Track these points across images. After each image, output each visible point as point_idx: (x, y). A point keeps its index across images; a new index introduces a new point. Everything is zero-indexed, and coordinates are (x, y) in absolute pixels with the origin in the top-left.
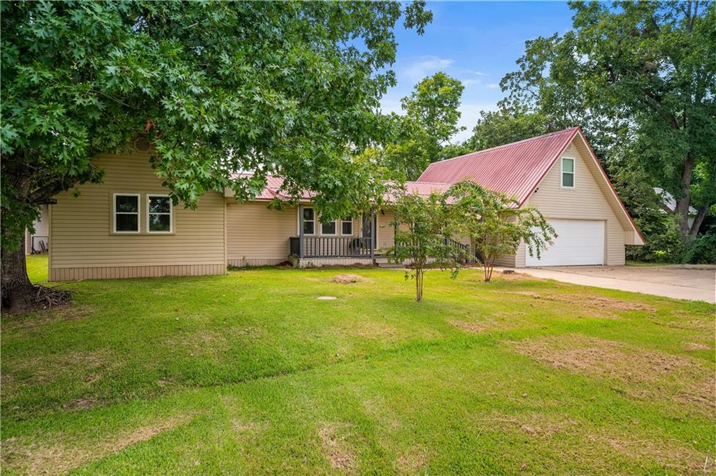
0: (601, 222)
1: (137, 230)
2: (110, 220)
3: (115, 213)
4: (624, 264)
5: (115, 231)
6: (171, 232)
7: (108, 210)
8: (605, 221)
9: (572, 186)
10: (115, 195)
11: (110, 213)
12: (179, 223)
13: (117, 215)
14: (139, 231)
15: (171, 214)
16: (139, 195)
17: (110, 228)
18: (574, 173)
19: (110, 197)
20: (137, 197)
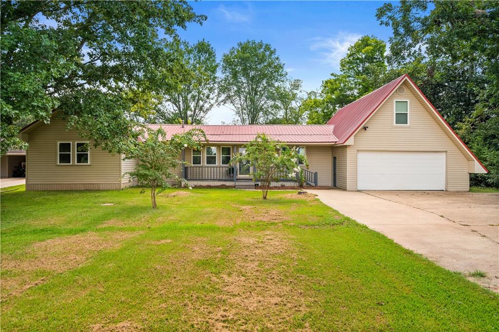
0: (441, 154)
1: (70, 162)
2: (56, 157)
3: (59, 153)
4: (468, 190)
5: (58, 163)
6: (89, 163)
7: (54, 151)
8: (446, 152)
9: (407, 123)
10: (59, 143)
11: (56, 153)
12: (94, 158)
13: (60, 154)
14: (71, 163)
15: (89, 153)
16: (71, 143)
17: (56, 161)
18: (408, 113)
19: (56, 144)
20: (70, 144)
